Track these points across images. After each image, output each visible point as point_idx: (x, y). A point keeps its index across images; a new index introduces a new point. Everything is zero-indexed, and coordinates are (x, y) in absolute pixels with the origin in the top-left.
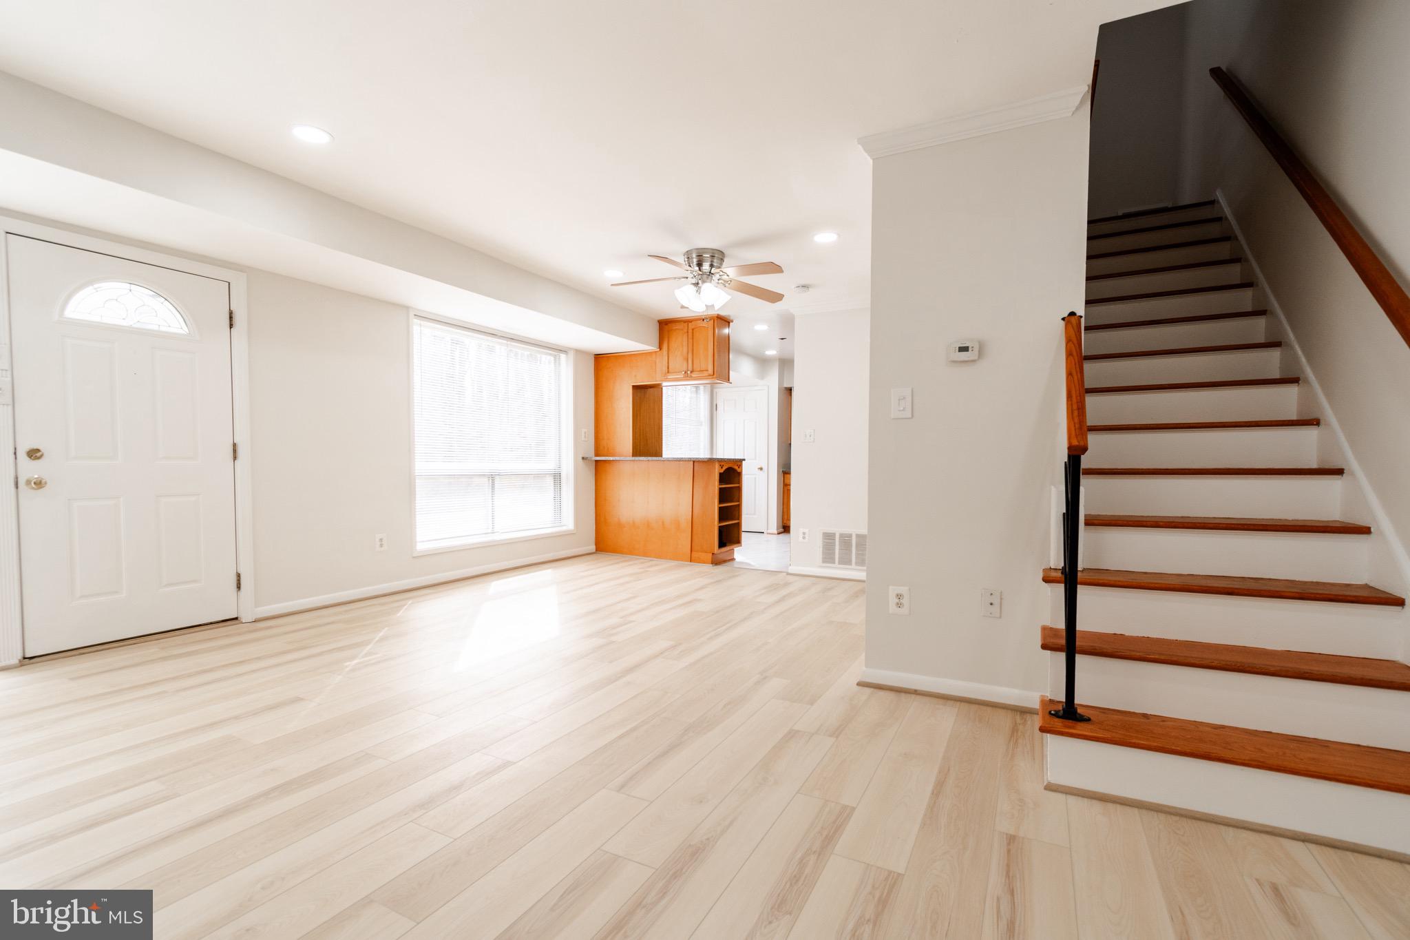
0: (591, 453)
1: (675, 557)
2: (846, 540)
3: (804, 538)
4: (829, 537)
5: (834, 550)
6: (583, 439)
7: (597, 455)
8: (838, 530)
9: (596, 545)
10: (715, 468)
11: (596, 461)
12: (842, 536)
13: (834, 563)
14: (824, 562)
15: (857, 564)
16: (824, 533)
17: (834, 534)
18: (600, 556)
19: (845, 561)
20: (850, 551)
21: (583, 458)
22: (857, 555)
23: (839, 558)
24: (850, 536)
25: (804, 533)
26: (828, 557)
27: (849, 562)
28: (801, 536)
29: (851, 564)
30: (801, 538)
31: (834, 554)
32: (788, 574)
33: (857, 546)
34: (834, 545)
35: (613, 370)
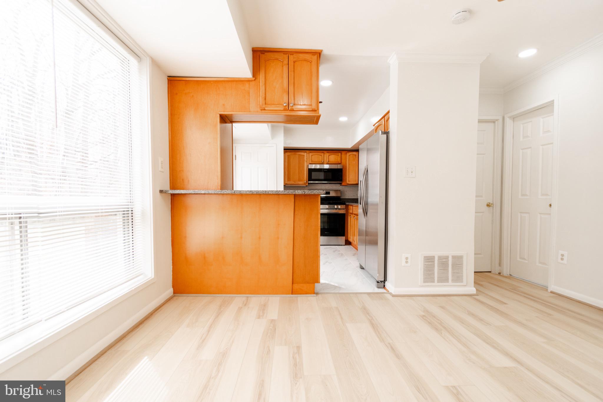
0: (166, 186)
1: (274, 291)
2: (443, 262)
3: (407, 262)
4: (429, 260)
5: (433, 270)
6: (160, 169)
7: (173, 187)
8: (437, 253)
9: (173, 287)
10: (318, 202)
11: (173, 195)
12: (440, 258)
13: (434, 282)
14: (425, 282)
15: (453, 281)
16: (425, 257)
17: (434, 257)
18: (184, 300)
19: (443, 279)
20: (448, 270)
21: (161, 191)
22: (453, 273)
23: (438, 278)
24: (447, 258)
25: (407, 258)
26: (428, 277)
27: (447, 280)
28: (404, 261)
29: (448, 282)
30: (403, 263)
31: (434, 274)
32: (394, 296)
33: (453, 265)
34: (434, 267)
35: (193, 96)
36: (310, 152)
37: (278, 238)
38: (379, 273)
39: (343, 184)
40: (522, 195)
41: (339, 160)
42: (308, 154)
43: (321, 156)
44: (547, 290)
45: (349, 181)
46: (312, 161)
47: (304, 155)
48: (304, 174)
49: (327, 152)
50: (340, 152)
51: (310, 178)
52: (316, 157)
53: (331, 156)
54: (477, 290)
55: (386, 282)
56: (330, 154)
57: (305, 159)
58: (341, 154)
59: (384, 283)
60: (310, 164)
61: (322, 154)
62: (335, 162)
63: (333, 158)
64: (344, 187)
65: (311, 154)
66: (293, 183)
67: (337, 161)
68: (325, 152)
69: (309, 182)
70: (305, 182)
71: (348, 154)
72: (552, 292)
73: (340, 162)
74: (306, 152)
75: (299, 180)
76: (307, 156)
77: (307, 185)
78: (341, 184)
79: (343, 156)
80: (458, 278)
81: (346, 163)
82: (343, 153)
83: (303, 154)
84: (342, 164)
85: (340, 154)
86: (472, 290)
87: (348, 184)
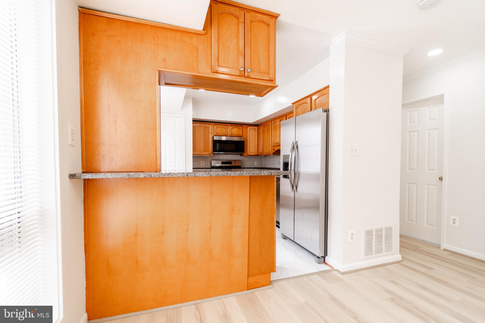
0: (76, 169)
2: (379, 234)
3: (352, 238)
4: (369, 233)
5: (372, 243)
6: (70, 142)
8: (374, 227)
12: (377, 230)
13: (372, 254)
14: (366, 255)
15: (386, 251)
16: (366, 231)
17: (372, 230)
19: (379, 251)
20: (382, 242)
21: (72, 176)
22: (386, 244)
23: (375, 250)
24: (381, 230)
25: (352, 235)
26: (368, 251)
28: (349, 237)
29: (382, 252)
30: (349, 239)
31: (372, 246)
32: (343, 274)
33: (386, 236)
34: (372, 240)
35: (119, 41)
36: (215, 125)
37: (232, 226)
38: (320, 249)
39: (245, 154)
40: (410, 169)
41: (241, 133)
42: (212, 127)
43: (224, 129)
44: (440, 248)
45: (249, 152)
46: (216, 133)
47: (209, 127)
48: (209, 145)
49: (230, 126)
50: (241, 126)
51: (214, 150)
52: (220, 129)
53: (234, 129)
54: (402, 257)
55: (326, 257)
56: (233, 127)
57: (210, 131)
58: (243, 128)
59: (324, 258)
60: (215, 135)
61: (226, 127)
62: (237, 135)
63: (235, 131)
64: (245, 157)
65: (215, 126)
66: (199, 153)
67: (239, 133)
68: (228, 125)
69: (214, 153)
70: (210, 152)
71: (249, 128)
72: (445, 250)
73: (242, 135)
74: (210, 124)
75: (205, 151)
76: (212, 128)
77: (212, 155)
78: (242, 155)
79: (244, 129)
80: (389, 248)
81: (247, 136)
82: (244, 126)
83: (207, 126)
84: (244, 136)
85: (241, 128)
86: (398, 257)
87: (249, 155)
